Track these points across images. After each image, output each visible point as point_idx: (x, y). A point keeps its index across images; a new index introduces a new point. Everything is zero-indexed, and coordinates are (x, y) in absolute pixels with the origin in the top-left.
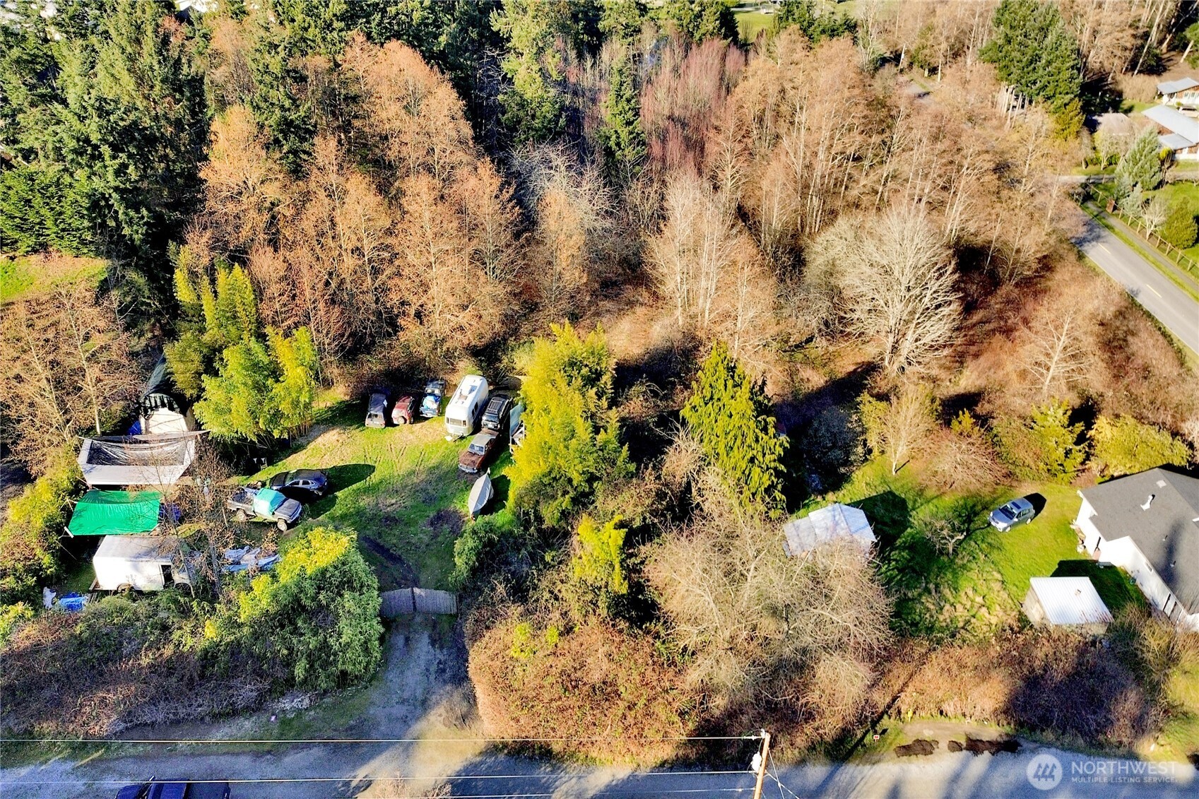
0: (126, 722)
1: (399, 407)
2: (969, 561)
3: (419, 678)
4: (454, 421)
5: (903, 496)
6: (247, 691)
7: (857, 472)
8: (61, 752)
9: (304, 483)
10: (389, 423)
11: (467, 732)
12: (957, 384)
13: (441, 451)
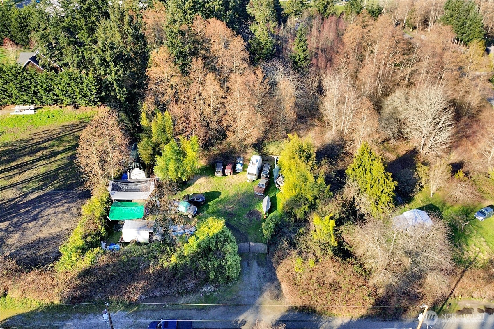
0: (145, 296)
1: (228, 168)
2: (470, 233)
3: (256, 279)
4: (251, 174)
5: (437, 206)
6: (191, 284)
7: (416, 196)
8: (121, 308)
9: (197, 199)
10: (224, 175)
11: (280, 302)
12: (449, 159)
13: (246, 186)
